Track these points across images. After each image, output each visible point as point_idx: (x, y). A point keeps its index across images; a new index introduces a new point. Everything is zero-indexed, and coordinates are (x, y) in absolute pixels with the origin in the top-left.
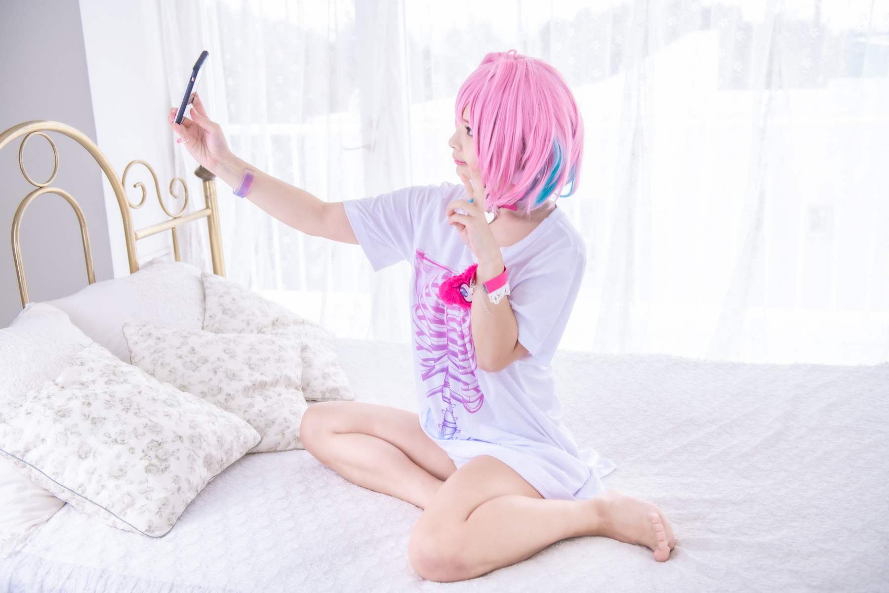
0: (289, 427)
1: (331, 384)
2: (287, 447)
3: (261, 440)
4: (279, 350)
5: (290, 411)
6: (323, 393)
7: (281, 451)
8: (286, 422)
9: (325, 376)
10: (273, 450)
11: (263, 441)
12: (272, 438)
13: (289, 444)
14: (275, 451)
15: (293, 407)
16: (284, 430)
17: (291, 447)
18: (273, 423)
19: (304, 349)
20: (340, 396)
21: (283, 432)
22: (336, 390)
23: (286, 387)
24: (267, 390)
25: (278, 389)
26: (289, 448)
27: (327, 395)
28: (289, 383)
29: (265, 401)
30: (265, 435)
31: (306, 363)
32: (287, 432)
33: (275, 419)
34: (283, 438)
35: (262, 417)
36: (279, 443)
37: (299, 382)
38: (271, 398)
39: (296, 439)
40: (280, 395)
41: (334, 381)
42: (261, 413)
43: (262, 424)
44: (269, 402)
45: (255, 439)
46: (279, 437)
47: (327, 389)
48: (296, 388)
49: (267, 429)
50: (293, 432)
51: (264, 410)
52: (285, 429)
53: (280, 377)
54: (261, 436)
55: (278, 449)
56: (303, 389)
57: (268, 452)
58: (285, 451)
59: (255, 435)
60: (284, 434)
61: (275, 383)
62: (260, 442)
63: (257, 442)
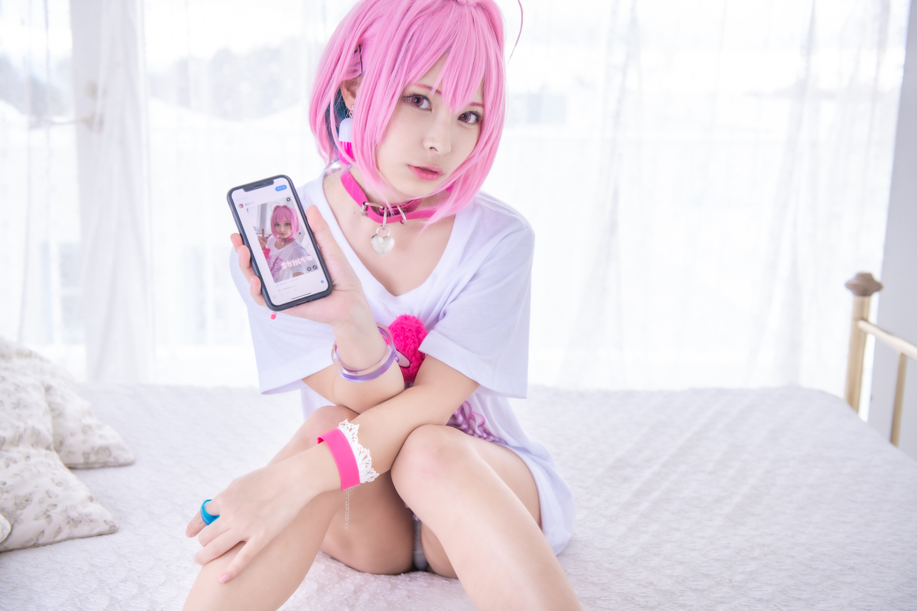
0: (55, 505)
1: (98, 442)
2: (56, 536)
3: (12, 529)
4: (16, 389)
5: (53, 480)
6: (86, 455)
7: (44, 545)
8: (50, 497)
9: (86, 429)
10: (32, 543)
11: (15, 532)
12: (29, 525)
13: (59, 530)
14: (36, 546)
15: (54, 474)
16: (48, 511)
17: (63, 535)
18: (27, 501)
19: (48, 389)
20: (114, 458)
21: (48, 513)
22: (106, 449)
23: (33, 446)
24: (6, 451)
25: (24, 449)
26: (58, 538)
27: (93, 458)
28: (37, 440)
29: (8, 466)
30: (16, 521)
31: (56, 412)
32: (55, 513)
33: (31, 494)
34: (49, 523)
35: (7, 492)
36: (43, 532)
37: (50, 439)
38: (15, 462)
39: (71, 523)
40: (28, 457)
41: (101, 436)
42: (6, 486)
43: (9, 505)
44: (14, 468)
45: (4, 528)
46: (42, 522)
47: (93, 448)
48: (48, 448)
49: (19, 512)
50: (65, 511)
51: (10, 482)
52: (49, 509)
53: (25, 430)
54: (10, 522)
55: (41, 541)
56: (58, 451)
57: (23, 548)
58: (51, 544)
59: (3, 522)
60: (49, 516)
61: (18, 440)
62: (10, 534)
63: (7, 532)
